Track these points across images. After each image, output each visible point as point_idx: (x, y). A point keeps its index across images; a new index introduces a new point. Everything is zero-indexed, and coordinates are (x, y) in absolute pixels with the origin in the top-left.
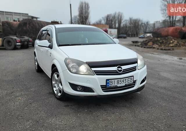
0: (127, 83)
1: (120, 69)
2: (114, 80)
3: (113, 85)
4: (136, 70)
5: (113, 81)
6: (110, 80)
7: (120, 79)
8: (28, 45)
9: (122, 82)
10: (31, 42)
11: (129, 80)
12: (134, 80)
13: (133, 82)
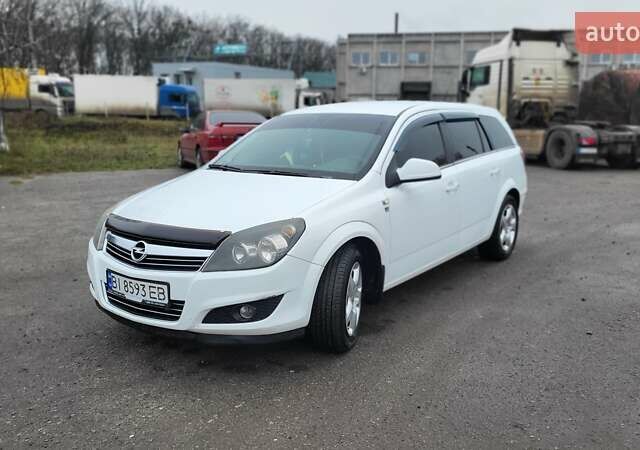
0: (147, 298)
2: (119, 277)
3: (117, 290)
6: (112, 274)
7: (130, 280)
8: (633, 155)
9: (136, 291)
12: (172, 298)
13: (166, 301)
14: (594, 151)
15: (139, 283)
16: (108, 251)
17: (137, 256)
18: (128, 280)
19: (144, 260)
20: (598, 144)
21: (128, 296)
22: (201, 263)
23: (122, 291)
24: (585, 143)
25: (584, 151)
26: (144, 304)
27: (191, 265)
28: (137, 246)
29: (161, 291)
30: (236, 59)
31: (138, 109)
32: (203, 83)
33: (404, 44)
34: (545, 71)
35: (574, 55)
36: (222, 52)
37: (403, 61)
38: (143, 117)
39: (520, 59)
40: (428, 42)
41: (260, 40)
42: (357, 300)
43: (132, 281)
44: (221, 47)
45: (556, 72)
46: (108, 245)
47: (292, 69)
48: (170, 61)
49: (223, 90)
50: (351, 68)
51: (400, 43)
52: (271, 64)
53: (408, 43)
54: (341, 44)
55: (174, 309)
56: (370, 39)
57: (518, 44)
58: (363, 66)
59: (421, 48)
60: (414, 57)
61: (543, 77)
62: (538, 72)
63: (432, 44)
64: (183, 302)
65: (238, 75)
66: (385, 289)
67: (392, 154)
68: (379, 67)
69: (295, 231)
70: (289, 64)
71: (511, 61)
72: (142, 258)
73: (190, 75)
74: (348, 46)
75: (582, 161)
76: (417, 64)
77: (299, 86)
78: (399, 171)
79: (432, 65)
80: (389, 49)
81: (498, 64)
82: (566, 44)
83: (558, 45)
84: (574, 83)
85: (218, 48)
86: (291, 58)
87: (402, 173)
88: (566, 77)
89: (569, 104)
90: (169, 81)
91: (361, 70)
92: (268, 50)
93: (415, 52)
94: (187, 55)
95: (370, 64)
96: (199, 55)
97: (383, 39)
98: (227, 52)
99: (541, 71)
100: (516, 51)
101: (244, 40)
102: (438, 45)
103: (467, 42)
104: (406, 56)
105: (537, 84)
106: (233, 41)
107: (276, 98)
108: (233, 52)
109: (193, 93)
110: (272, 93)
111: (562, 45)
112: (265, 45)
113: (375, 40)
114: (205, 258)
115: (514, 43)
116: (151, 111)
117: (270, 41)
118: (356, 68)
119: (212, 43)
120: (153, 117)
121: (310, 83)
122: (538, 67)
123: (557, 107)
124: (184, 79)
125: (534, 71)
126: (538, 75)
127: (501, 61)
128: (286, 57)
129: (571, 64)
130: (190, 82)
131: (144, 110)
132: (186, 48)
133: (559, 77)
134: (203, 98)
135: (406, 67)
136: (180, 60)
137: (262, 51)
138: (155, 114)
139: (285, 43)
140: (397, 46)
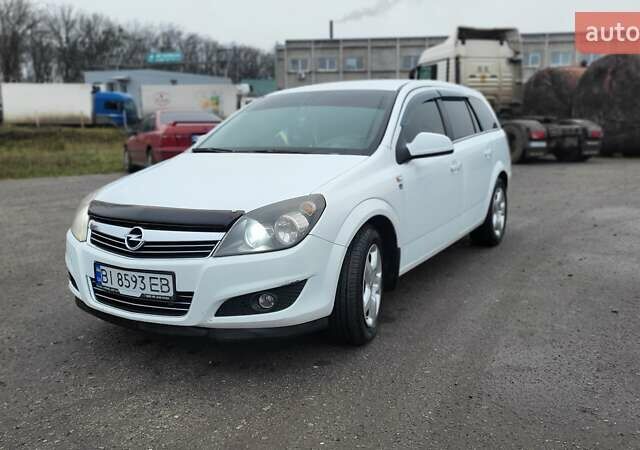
0: (147, 291)
1: (134, 238)
2: (111, 269)
3: (109, 285)
4: (207, 254)
5: (108, 269)
6: (102, 267)
7: (125, 272)
8: (579, 148)
9: (132, 284)
10: (594, 138)
11: (153, 281)
12: (178, 290)
13: (171, 294)
14: (543, 144)
15: (137, 274)
16: (93, 242)
17: (133, 243)
18: (123, 272)
19: (142, 248)
20: (547, 138)
21: (123, 291)
22: (212, 248)
23: (115, 285)
24: (535, 136)
25: (534, 144)
26: (143, 299)
27: (201, 250)
28: (131, 233)
29: (165, 282)
30: (170, 67)
31: (72, 118)
32: (140, 90)
33: (341, 51)
34: (490, 69)
35: (517, 53)
36: (157, 60)
37: (341, 66)
38: (77, 126)
39: (466, 57)
40: (365, 48)
41: (194, 47)
42: (376, 286)
43: (127, 273)
44: (155, 54)
45: (500, 70)
46: (92, 235)
47: (229, 76)
48: (102, 69)
49: (161, 96)
50: (289, 74)
51: (338, 48)
52: (208, 71)
53: (345, 48)
54: (279, 50)
55: (181, 301)
56: (307, 45)
57: (463, 43)
58: (301, 72)
59: (358, 53)
60: (352, 62)
61: (488, 75)
62: (483, 69)
63: (369, 50)
64: (192, 294)
65: (174, 82)
66: (400, 274)
67: (399, 128)
68: (317, 73)
69: (316, 209)
70: (226, 71)
71: (457, 59)
72: (138, 246)
73: (124, 83)
74: (285, 53)
75: (532, 154)
76: (356, 70)
77: (240, 91)
78: (408, 146)
79: (369, 70)
80: (327, 55)
81: (445, 62)
82: (509, 43)
83: (502, 44)
84: (518, 80)
85: (152, 57)
86: (228, 65)
87: (412, 148)
88: (509, 74)
89: (514, 101)
90: (103, 89)
91: (300, 75)
92: (202, 57)
93: (352, 57)
94: (119, 64)
95: (308, 70)
96: (132, 64)
97: (321, 46)
98: (162, 60)
99: (486, 69)
100: (462, 50)
101: (178, 48)
102: (375, 51)
103: (402, 47)
104: (344, 62)
105: (483, 82)
106: (167, 48)
107: (217, 103)
108: (168, 60)
109: (129, 100)
110: (212, 99)
111: (505, 43)
112: (200, 54)
113: (313, 46)
114: (215, 242)
115: (460, 42)
116: (86, 119)
117: (204, 49)
118: (295, 74)
119: (145, 51)
120: (88, 126)
121: (251, 88)
122: (483, 65)
123: (503, 104)
124: (118, 86)
125: (480, 69)
126: (483, 74)
127: (448, 60)
128: (223, 64)
129: (514, 62)
130: (125, 90)
131: (78, 119)
132: (118, 56)
133: (504, 74)
134: (141, 105)
135: (345, 72)
136: (113, 68)
137: (197, 58)
138: (90, 122)
139: (220, 51)
140: (335, 51)
